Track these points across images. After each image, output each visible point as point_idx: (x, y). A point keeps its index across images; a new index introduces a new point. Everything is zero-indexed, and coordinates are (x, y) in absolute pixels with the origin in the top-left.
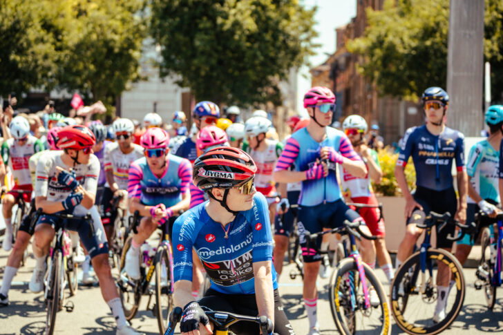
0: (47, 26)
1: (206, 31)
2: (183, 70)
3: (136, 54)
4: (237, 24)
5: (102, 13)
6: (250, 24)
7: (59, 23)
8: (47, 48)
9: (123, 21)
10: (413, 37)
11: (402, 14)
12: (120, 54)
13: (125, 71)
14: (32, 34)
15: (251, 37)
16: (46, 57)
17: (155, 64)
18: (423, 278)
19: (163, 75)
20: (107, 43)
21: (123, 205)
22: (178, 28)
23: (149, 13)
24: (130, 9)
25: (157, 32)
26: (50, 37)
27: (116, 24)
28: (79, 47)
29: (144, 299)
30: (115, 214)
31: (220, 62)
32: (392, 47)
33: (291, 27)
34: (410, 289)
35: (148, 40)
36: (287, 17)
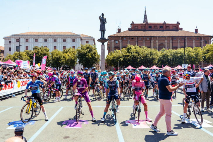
0: (64, 57)
1: (85, 58)
2: (82, 63)
3: (76, 61)
4: (89, 57)
5: (71, 55)
6: (91, 56)
7: (66, 57)
8: (64, 60)
9: (74, 56)
10: (112, 58)
11: (111, 55)
12: (73, 61)
13: (74, 63)
14: (62, 58)
15: (91, 58)
16: (64, 61)
19: (79, 63)
20: (72, 59)
22: (81, 57)
23: (77, 55)
24: (75, 55)
25: (78, 58)
26: (64, 59)
27: (73, 57)
28: (68, 60)
31: (87, 62)
32: (109, 59)
33: (96, 57)
36: (96, 56)
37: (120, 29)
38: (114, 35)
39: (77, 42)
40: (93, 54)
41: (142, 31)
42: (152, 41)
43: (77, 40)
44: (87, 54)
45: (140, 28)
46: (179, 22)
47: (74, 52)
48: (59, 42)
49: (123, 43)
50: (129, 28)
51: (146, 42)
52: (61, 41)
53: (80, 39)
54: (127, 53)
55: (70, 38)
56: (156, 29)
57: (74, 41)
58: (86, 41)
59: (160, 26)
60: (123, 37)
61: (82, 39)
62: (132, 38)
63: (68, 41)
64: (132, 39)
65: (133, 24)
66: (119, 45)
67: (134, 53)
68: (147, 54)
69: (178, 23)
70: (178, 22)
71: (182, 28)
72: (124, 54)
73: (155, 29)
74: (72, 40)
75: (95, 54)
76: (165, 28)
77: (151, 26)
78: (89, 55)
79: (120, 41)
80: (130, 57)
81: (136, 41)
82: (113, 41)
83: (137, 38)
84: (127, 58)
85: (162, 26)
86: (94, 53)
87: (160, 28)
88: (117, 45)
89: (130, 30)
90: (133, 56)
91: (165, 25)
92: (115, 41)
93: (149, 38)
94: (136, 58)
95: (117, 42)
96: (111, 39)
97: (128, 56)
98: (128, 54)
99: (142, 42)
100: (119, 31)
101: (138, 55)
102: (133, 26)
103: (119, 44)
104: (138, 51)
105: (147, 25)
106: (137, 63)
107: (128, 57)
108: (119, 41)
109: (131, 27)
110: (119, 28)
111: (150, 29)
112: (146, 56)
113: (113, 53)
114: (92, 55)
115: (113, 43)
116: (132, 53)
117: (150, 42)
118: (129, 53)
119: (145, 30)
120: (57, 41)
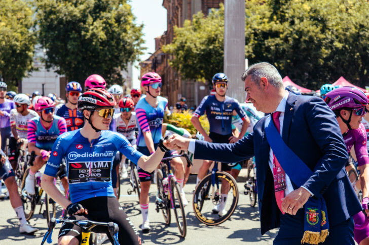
1: (74, 39)
2: (60, 63)
3: (30, 54)
4: (94, 35)
5: (8, 28)
6: (102, 35)
9: (22, 33)
10: (202, 44)
11: (195, 30)
12: (20, 54)
13: (24, 65)
15: (103, 43)
17: (43, 60)
18: (213, 190)
19: (48, 67)
20: (12, 47)
21: (23, 148)
22: (57, 38)
23: (38, 28)
24: (26, 26)
25: (43, 41)
27: (18, 35)
29: (38, 207)
30: (18, 154)
31: (84, 59)
32: (190, 50)
33: (128, 37)
34: (205, 197)
35: (38, 46)
36: (125, 31)
40: (113, 21)
44: (84, 22)
47: (19, 15)
54: (271, 19)
67: (301, 19)
68: (362, 26)
72: (256, 26)
75: (126, 22)
78: (96, 29)
80: (286, 40)
84: (270, 42)
86: (118, 20)
90: (300, 33)
94: (313, 46)
97: (275, 34)
98: (276, 26)
101: (323, 31)
104: (323, 12)
106: (317, 66)
107: (278, 41)
112: (357, 37)
113: (202, 21)
114: (107, 27)
116: (292, 23)
118: (282, 20)
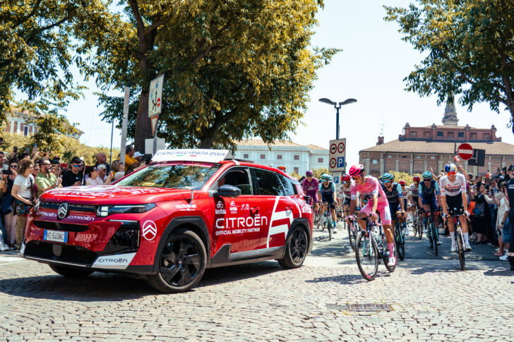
37: (383, 138)
38: (371, 148)
39: (303, 160)
41: (425, 142)
42: (441, 162)
43: (303, 157)
45: (421, 135)
46: (495, 127)
48: (269, 158)
49: (387, 165)
50: (400, 135)
51: (430, 163)
52: (273, 157)
53: (307, 154)
55: (290, 153)
56: (452, 139)
57: (296, 158)
58: (319, 159)
59: (459, 133)
60: (386, 154)
61: (311, 155)
62: (404, 155)
63: (286, 157)
64: (404, 157)
65: (407, 127)
66: (380, 168)
69: (494, 129)
70: (493, 126)
71: (500, 138)
73: (448, 139)
74: (293, 157)
76: (468, 137)
77: (442, 133)
79: (382, 160)
81: (411, 160)
82: (368, 160)
83: (414, 156)
85: (463, 133)
87: (459, 136)
88: (375, 168)
89: (402, 139)
91: (468, 132)
92: (371, 160)
93: (435, 156)
95: (375, 162)
96: (365, 156)
99: (421, 162)
100: (381, 141)
102: (408, 131)
103: (380, 165)
105: (434, 131)
108: (378, 160)
109: (403, 134)
110: (381, 136)
111: (440, 138)
115: (368, 164)
117: (436, 163)
119: (429, 140)
120: (266, 157)
